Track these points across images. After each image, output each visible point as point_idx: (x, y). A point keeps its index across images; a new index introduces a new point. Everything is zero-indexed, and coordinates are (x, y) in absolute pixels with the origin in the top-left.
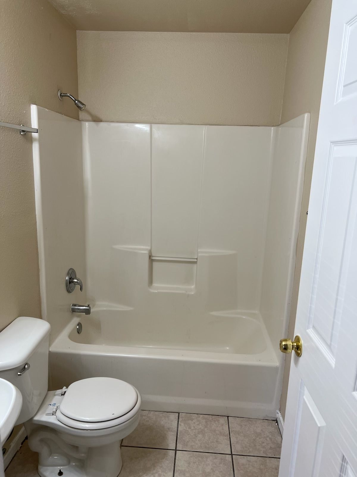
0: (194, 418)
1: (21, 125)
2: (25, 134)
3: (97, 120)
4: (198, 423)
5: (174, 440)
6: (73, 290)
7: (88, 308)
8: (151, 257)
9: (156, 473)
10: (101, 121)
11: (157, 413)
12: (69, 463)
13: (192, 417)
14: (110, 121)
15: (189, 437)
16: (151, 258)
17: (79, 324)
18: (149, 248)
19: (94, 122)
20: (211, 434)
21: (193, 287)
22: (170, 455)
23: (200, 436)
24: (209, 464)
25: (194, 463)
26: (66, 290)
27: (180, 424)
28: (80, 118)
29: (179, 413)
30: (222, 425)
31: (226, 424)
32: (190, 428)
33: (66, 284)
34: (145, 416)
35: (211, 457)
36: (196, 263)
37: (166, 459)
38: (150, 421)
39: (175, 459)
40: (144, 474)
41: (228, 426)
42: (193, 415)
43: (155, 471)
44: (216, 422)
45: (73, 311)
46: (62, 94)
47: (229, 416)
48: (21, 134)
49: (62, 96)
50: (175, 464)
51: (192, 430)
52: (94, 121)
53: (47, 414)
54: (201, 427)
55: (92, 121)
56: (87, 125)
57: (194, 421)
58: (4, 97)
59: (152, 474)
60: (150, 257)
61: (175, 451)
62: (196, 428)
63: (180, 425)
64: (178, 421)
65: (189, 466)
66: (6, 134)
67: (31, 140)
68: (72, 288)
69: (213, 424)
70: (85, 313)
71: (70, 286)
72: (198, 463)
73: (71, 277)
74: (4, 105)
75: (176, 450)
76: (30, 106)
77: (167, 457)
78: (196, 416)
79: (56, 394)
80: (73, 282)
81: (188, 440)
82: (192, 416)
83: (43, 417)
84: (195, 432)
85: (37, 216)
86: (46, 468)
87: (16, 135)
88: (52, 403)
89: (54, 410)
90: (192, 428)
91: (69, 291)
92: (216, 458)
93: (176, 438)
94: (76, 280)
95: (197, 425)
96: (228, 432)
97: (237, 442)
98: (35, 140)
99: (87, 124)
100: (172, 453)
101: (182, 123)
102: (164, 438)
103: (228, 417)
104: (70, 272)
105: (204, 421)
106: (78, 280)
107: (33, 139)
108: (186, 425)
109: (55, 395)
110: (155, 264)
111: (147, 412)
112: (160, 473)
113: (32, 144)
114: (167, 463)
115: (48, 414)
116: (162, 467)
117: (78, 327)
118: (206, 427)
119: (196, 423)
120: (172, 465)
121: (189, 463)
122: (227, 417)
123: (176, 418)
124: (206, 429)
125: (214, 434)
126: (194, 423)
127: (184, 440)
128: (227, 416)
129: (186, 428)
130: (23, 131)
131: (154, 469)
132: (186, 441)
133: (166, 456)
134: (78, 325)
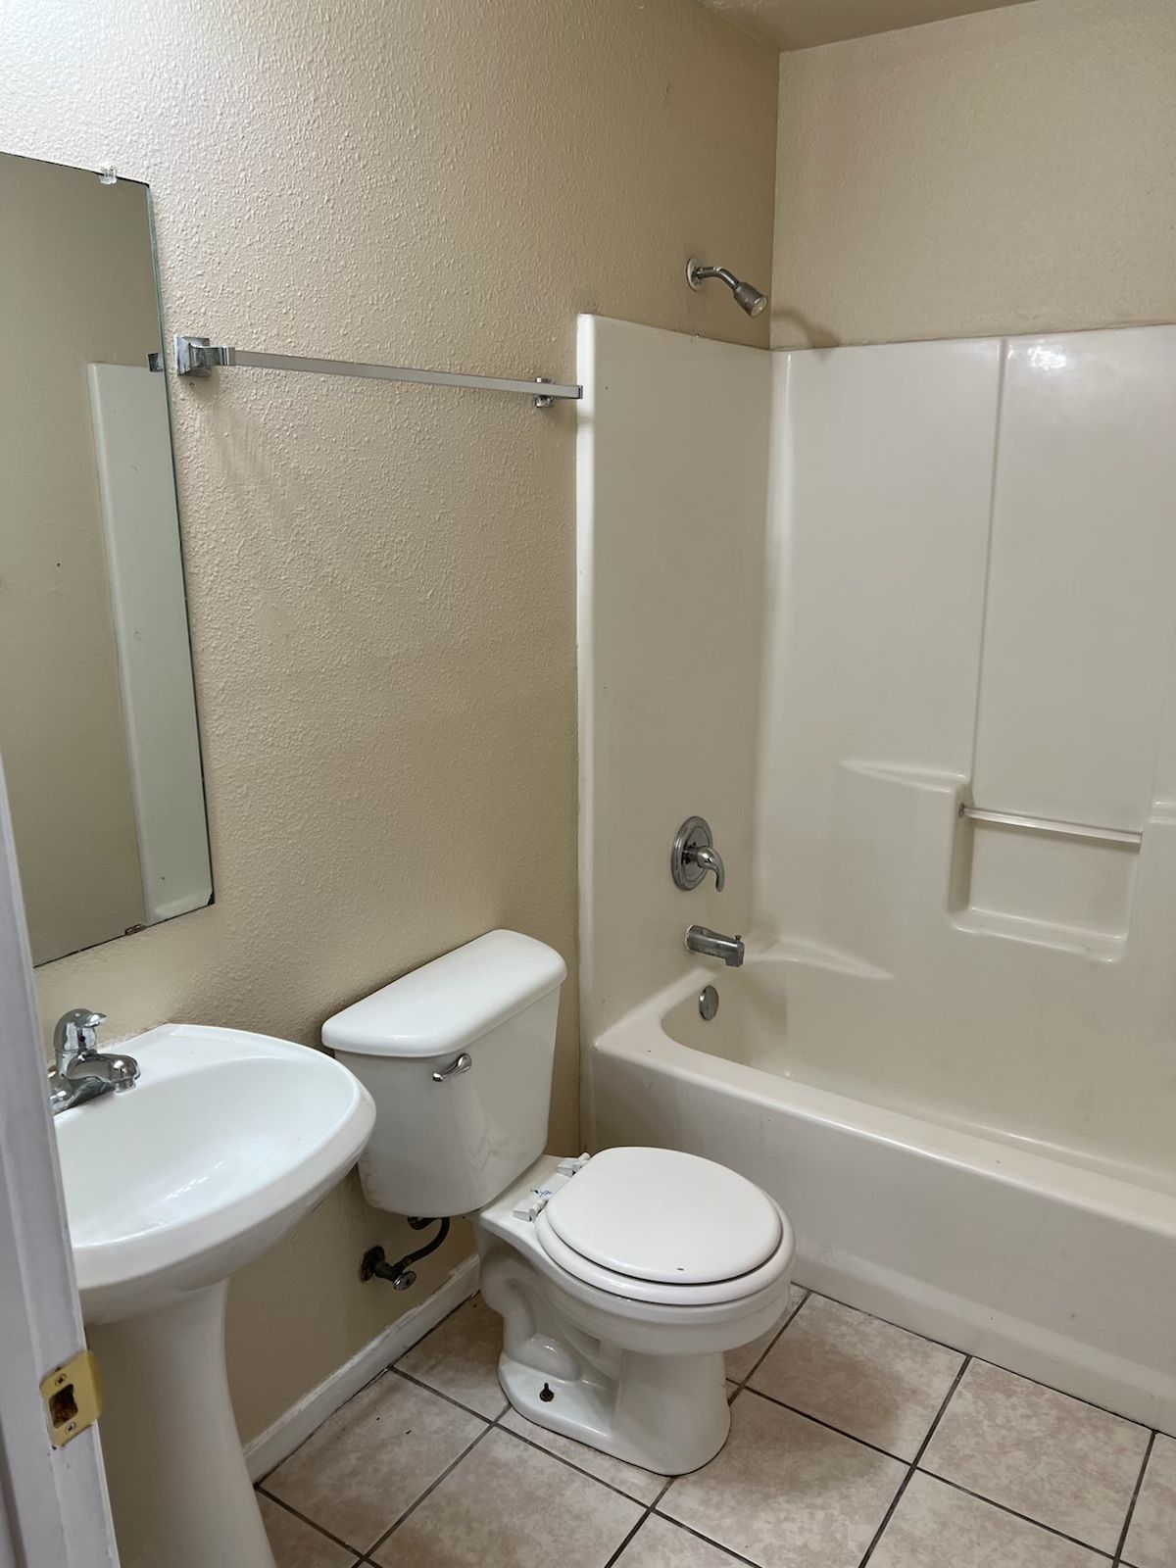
0: (1019, 1390)
1: (539, 380)
2: (551, 406)
3: (823, 341)
4: (1028, 1412)
5: (920, 1433)
6: (695, 883)
7: (735, 946)
8: (965, 810)
9: (822, 1507)
10: (837, 344)
11: (892, 1330)
12: (577, 1376)
13: (1012, 1387)
14: (865, 342)
15: (977, 1443)
16: (967, 814)
17: (709, 991)
18: (963, 777)
19: (814, 350)
20: (1063, 1464)
21: (1120, 937)
22: (887, 1474)
23: (1019, 1456)
24: (1015, 1556)
25: (962, 1530)
26: (672, 880)
27: (960, 1392)
28: (771, 343)
29: (969, 1357)
30: (1121, 1451)
31: (1136, 1454)
32: (991, 1417)
33: (672, 862)
34: (847, 1324)
35: (1032, 1536)
36: (1134, 849)
37: (869, 1481)
38: (859, 1346)
39: (900, 1493)
40: (782, 1495)
41: (1141, 1464)
42: (1018, 1380)
43: (818, 1501)
44: (1101, 1435)
45: (694, 946)
46: (698, 270)
47: (1159, 1431)
48: (538, 405)
49: (700, 277)
50: (892, 1507)
51: (997, 1425)
52: (814, 346)
53: (516, 1212)
54: (1033, 1427)
55: (808, 348)
56: (789, 365)
57: (1014, 1399)
58: (484, 302)
59: (808, 1507)
60: (962, 809)
61: (909, 1467)
62: (1013, 1424)
63: (960, 1395)
64: (956, 1383)
65: (940, 1533)
66: (486, 408)
67: (572, 423)
68: (693, 878)
69: (1084, 1436)
70: (724, 960)
71: (684, 869)
72: (979, 1537)
73: (694, 844)
74: (484, 325)
75: (914, 1467)
76: (574, 320)
77: (875, 1474)
78: (1028, 1387)
79: (560, 1166)
80: (696, 859)
81: (968, 1451)
82: (1016, 1382)
83: (505, 1219)
84: (1004, 1438)
85: (578, 649)
86: (517, 1365)
87: (519, 411)
88: (542, 1189)
89: (535, 1208)
90: (1000, 1420)
91: (682, 884)
92: (1049, 1548)
93: (928, 1428)
94: (705, 856)
95: (1023, 1416)
96: (1134, 1483)
97: (1156, 1529)
98: (585, 420)
99: (789, 359)
100: (899, 1471)
101: (1124, 323)
102: (888, 1413)
103: (1155, 1432)
104: (691, 826)
105: (1054, 1413)
106: (711, 855)
107: (578, 420)
108: (980, 1403)
109: (557, 1170)
110: (982, 838)
111: (862, 1317)
112: (836, 1513)
113: (576, 432)
114: (871, 1495)
115: (518, 1214)
116: (846, 1497)
117: (702, 998)
118: (1053, 1435)
119: (1021, 1411)
120: (883, 1505)
121: (944, 1525)
122: (1150, 1432)
123: (951, 1368)
124: (1050, 1442)
125: (1075, 1470)
126: (1014, 1408)
127: (954, 1446)
128: (1153, 1430)
129: (978, 1413)
130: (544, 397)
131: (820, 1494)
132: (961, 1453)
133: (872, 1470)
134: (704, 991)
